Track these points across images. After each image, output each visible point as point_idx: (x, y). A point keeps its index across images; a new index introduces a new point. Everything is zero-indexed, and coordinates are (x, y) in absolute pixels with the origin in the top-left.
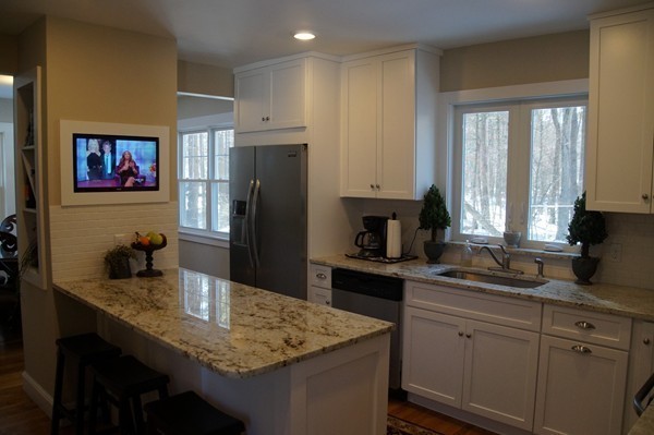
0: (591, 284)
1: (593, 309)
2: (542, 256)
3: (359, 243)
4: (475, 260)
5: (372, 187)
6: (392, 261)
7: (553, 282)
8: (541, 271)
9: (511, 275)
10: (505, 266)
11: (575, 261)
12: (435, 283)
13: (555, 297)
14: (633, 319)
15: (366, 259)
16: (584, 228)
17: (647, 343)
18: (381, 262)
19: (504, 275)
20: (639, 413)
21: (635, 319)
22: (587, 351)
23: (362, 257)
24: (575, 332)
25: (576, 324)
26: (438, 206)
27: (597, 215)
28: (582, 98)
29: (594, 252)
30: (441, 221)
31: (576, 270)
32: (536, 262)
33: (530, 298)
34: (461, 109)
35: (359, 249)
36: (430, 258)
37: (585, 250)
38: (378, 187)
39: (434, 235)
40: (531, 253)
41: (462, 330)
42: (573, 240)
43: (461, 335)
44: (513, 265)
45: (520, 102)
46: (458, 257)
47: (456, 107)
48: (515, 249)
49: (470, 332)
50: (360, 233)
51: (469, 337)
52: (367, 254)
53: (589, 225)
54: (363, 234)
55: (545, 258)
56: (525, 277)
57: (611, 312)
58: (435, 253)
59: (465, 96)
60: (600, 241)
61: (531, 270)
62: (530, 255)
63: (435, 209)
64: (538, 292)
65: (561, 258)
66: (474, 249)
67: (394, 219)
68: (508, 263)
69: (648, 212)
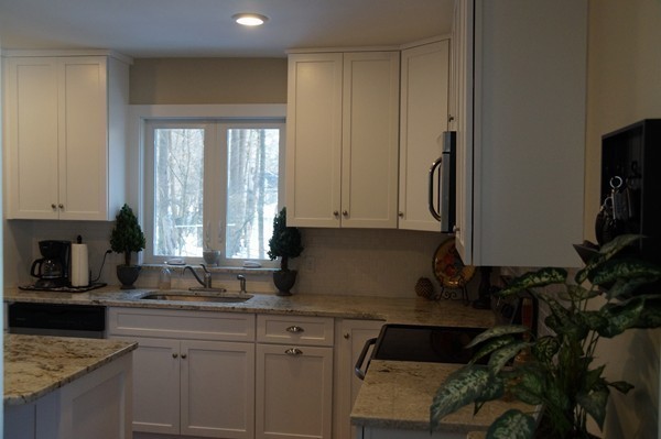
0: (291, 295)
1: (303, 315)
2: (243, 272)
3: (36, 272)
4: (174, 282)
5: (53, 207)
6: (81, 290)
7: (256, 297)
8: (243, 288)
9: (215, 294)
10: (207, 284)
11: (276, 275)
12: (144, 307)
13: (267, 308)
14: (335, 318)
15: (47, 290)
16: (284, 243)
17: (347, 337)
18: (66, 291)
19: (208, 294)
20: (362, 378)
21: (336, 318)
22: (299, 352)
23: (38, 288)
24: (287, 337)
25: (288, 330)
26: (132, 226)
27: (295, 231)
28: (279, 122)
29: (292, 266)
30: (137, 243)
31: (277, 283)
32: (239, 278)
33: (244, 311)
34: (152, 123)
35: (36, 279)
36: (124, 284)
37: (284, 264)
38: (61, 207)
39: (128, 258)
40: (232, 271)
41: (175, 351)
42: (273, 254)
43: (175, 356)
44: (215, 284)
45: (215, 121)
46: (153, 280)
47: (146, 120)
48: (216, 268)
49: (184, 351)
50: (37, 261)
51: (184, 357)
52: (46, 285)
53: (288, 240)
54: (40, 261)
55: (246, 274)
56: (229, 294)
57: (317, 315)
58: (129, 277)
59: (158, 111)
60: (298, 255)
61: (233, 287)
62: (231, 272)
63: (130, 230)
64: (249, 304)
65: (262, 273)
66: (172, 270)
67: (80, 242)
68: (210, 282)
69: (338, 226)
